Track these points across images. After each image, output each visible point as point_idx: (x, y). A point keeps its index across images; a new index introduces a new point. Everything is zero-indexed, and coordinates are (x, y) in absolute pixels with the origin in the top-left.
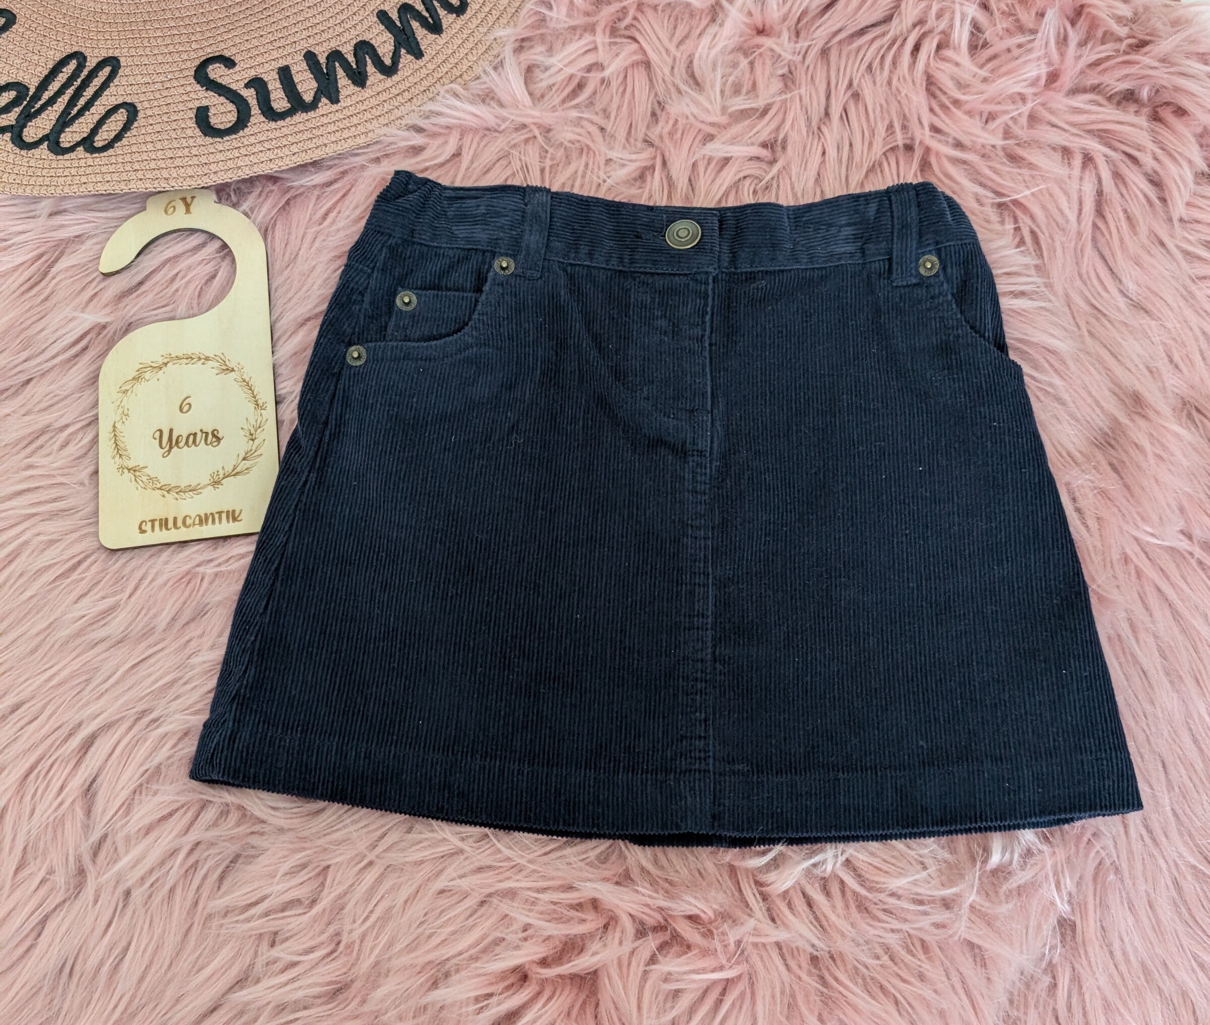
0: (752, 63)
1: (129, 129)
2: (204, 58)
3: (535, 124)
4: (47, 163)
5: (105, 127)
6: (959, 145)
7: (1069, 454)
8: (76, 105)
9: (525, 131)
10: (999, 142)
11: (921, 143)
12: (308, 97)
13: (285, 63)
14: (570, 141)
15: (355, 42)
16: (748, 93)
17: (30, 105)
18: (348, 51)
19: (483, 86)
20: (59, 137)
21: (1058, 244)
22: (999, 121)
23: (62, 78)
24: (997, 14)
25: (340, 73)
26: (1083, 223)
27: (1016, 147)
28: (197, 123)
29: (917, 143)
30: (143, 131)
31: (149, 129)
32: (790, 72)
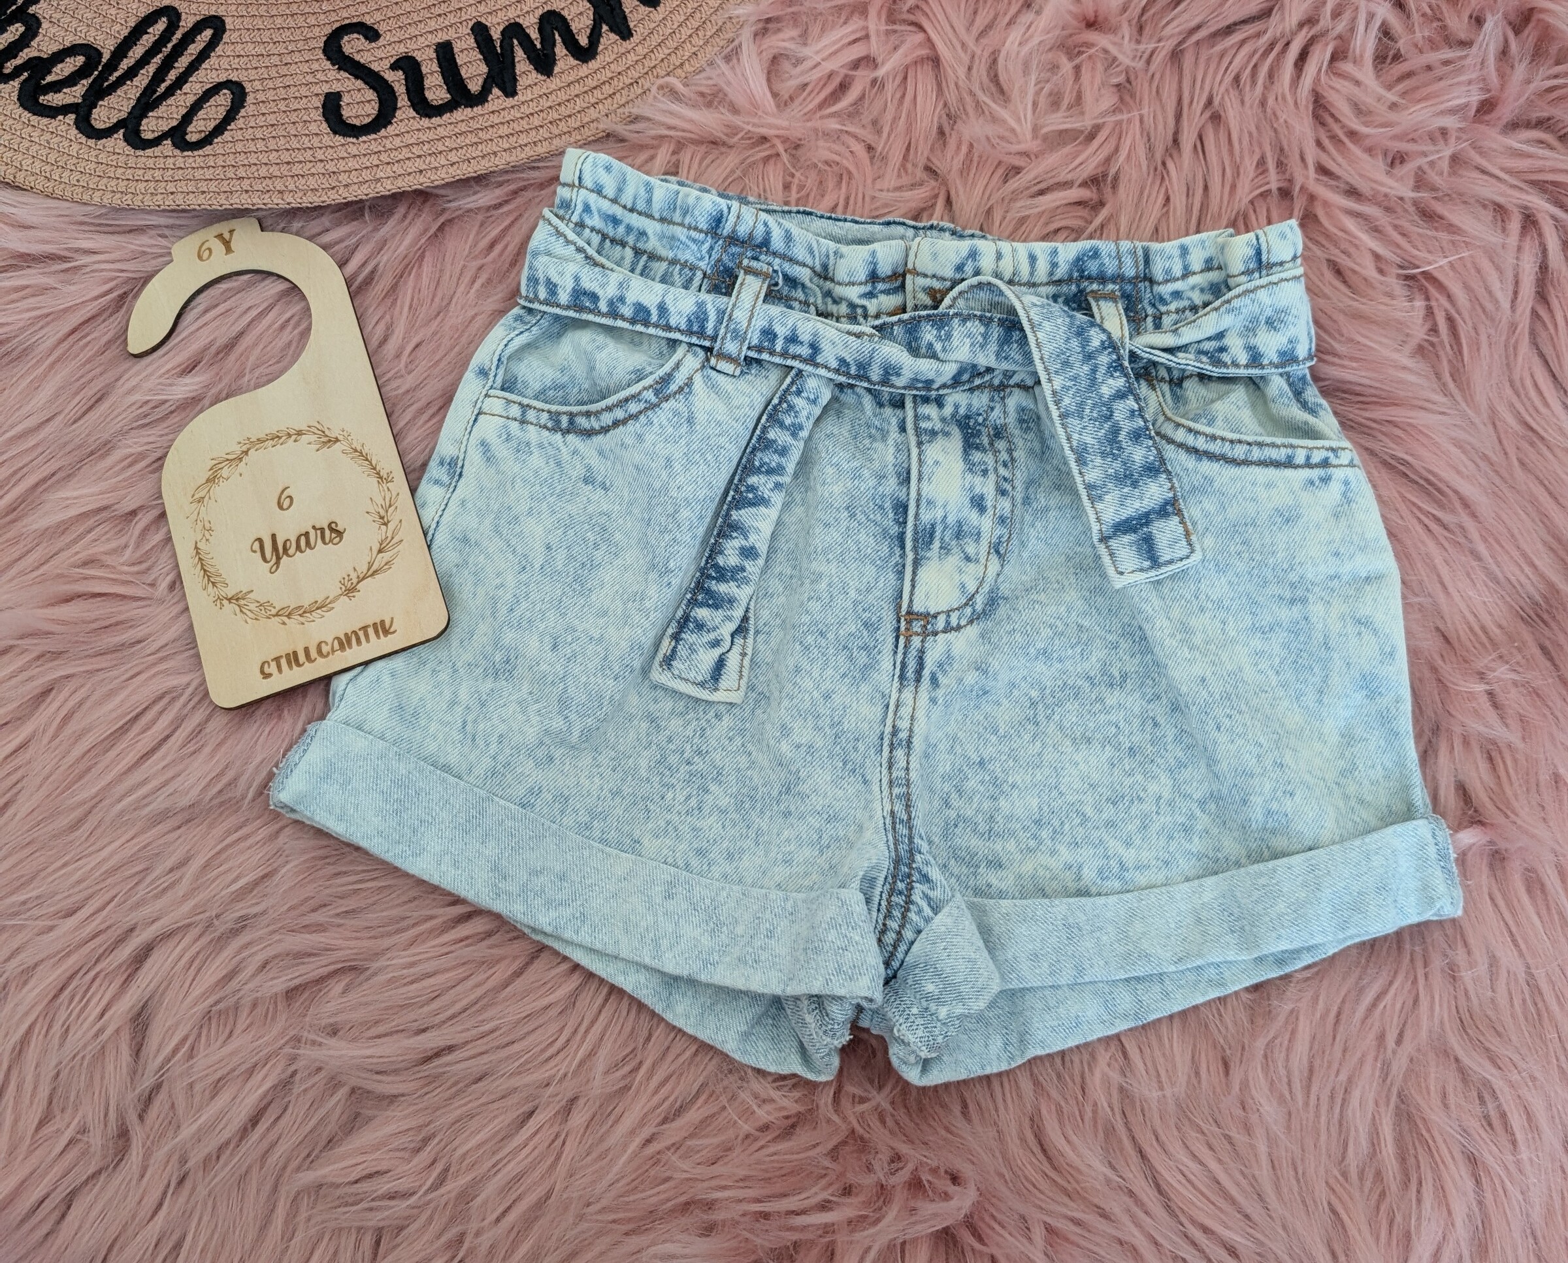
0: (1077, 69)
1: (234, 119)
2: (337, 25)
3: (778, 136)
4: (122, 159)
5: (201, 114)
6: (1353, 192)
7: (1484, 629)
8: (164, 81)
9: (768, 145)
10: (1409, 194)
11: (1302, 188)
12: (474, 86)
13: (446, 38)
14: (827, 163)
15: (540, 12)
16: (1070, 107)
17: (103, 77)
18: (530, 24)
19: (710, 82)
20: (139, 125)
21: (1483, 338)
22: (1410, 166)
23: (147, 41)
24: (1415, 16)
25: (519, 54)
26: (1519, 311)
27: (1433, 202)
28: (323, 114)
29: (1297, 189)
30: (252, 123)
31: (261, 121)
32: (1128, 81)
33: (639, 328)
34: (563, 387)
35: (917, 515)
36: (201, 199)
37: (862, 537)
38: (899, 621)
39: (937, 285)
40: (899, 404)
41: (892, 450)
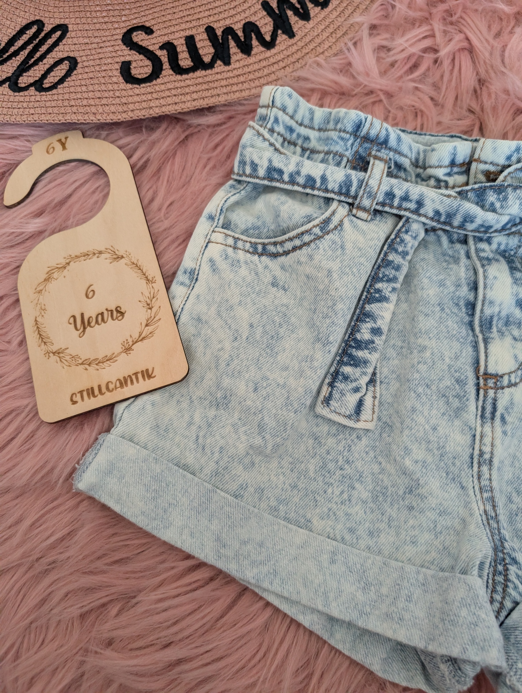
1: (70, 75)
2: (129, 27)
3: (381, 90)
4: (6, 97)
5: (52, 74)
8: (33, 57)
9: (374, 95)
12: (207, 59)
13: (191, 33)
14: (408, 106)
15: (243, 22)
18: (238, 28)
20: (18, 79)
23: (25, 38)
25: (232, 43)
28: (121, 73)
30: (80, 77)
31: (85, 76)
33: (308, 191)
34: (258, 228)
35: (482, 311)
36: (48, 117)
37: (450, 323)
38: (478, 378)
39: (492, 168)
40: (465, 241)
41: (463, 269)
